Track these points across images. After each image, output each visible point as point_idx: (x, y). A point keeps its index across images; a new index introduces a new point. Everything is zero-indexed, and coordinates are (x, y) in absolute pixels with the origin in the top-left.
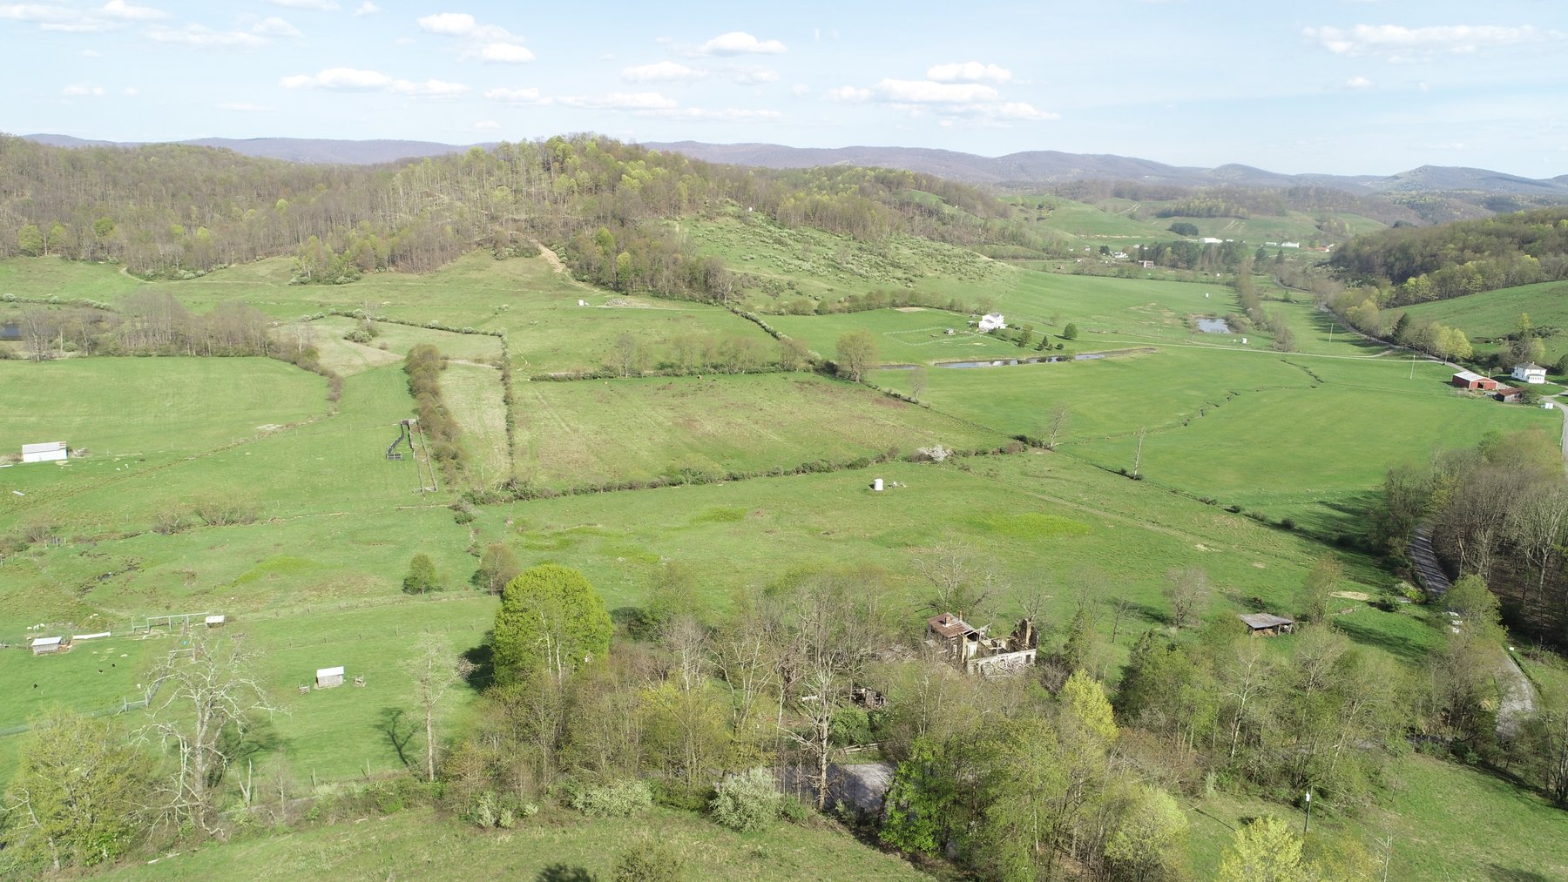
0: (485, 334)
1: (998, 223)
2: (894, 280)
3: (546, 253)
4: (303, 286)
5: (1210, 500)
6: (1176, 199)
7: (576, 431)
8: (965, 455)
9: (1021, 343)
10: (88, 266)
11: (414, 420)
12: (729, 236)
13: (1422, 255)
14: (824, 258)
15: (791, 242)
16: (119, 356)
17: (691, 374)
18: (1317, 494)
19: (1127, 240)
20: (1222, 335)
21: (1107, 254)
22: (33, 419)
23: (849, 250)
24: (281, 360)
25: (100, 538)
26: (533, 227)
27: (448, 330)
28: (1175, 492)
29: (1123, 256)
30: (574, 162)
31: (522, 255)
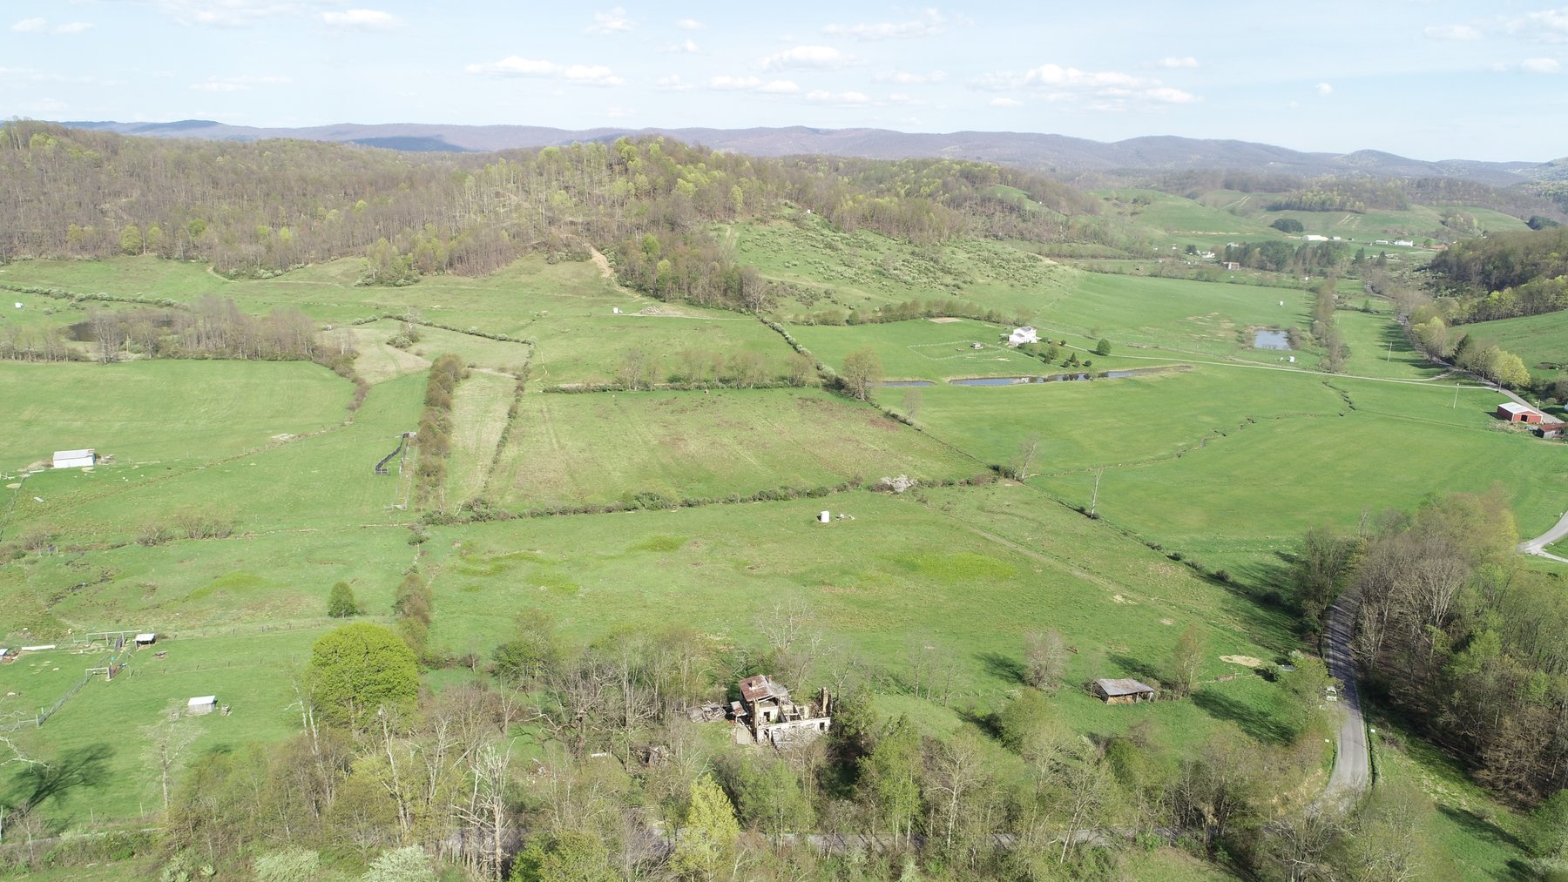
0: (517, 341)
1: (1083, 219)
2: (942, 287)
3: (598, 258)
4: (366, 288)
5: (1156, 545)
6: (1289, 191)
7: (562, 447)
8: (931, 485)
9: (1047, 358)
10: (181, 265)
11: (415, 434)
12: (779, 240)
13: (1522, 263)
14: (872, 264)
15: (841, 246)
16: (178, 358)
17: (699, 388)
18: (1276, 542)
19: (1224, 236)
20: (1274, 351)
21: (1195, 253)
22: (79, 423)
23: (901, 254)
24: (322, 365)
25: (90, 548)
26: (588, 230)
27: (485, 336)
28: (1125, 534)
29: (1210, 255)
30: (636, 166)
31: (573, 259)
